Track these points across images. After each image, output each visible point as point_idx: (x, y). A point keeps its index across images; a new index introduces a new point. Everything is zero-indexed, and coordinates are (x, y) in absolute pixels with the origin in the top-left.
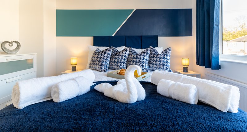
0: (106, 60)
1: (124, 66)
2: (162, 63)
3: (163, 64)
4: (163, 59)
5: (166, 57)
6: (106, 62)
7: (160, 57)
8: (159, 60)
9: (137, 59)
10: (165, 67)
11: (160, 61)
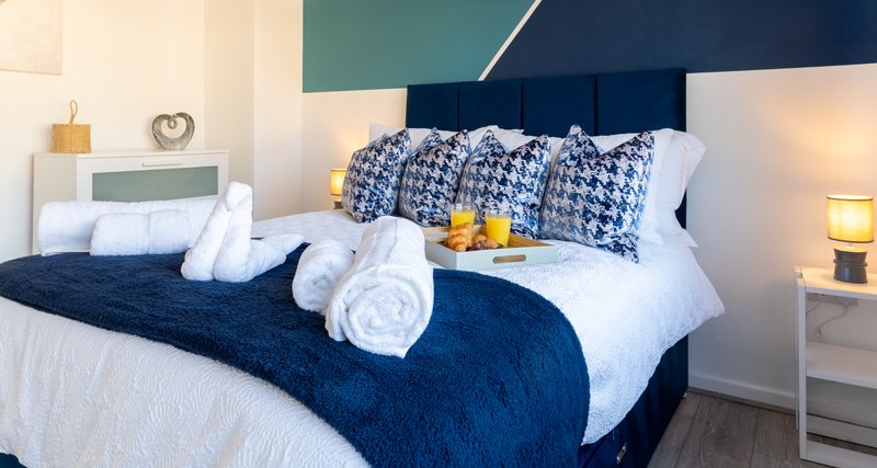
0: (376, 178)
1: (435, 206)
2: (579, 207)
3: (586, 211)
4: (588, 185)
5: (604, 177)
6: (375, 187)
7: (576, 177)
8: (570, 191)
9: (478, 179)
10: (593, 225)
11: (574, 197)
